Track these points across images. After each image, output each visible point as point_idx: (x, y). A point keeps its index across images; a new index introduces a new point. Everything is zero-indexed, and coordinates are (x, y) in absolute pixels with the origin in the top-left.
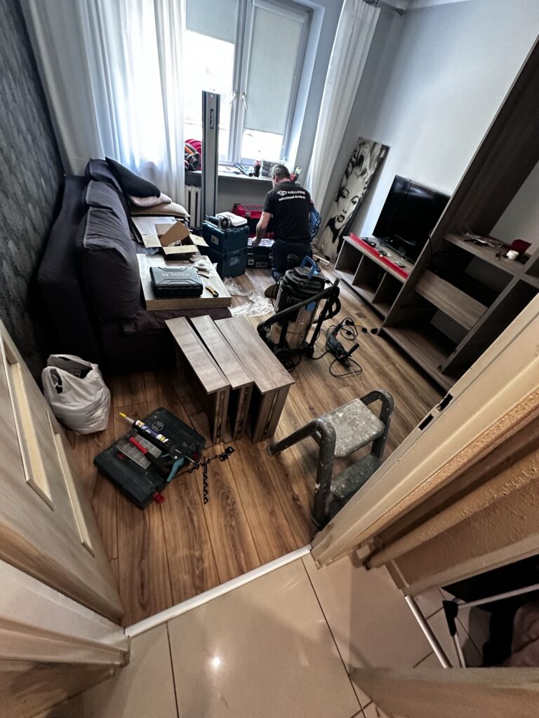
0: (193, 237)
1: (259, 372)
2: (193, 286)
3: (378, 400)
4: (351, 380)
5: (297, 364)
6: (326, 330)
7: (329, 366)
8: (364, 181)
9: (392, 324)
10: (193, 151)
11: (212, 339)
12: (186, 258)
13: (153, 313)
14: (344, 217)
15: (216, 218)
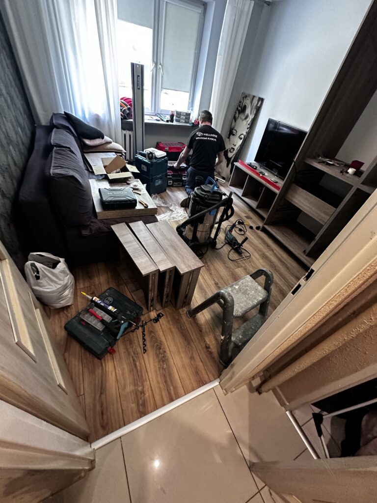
0: (128, 166)
1: (179, 259)
2: (129, 200)
3: (263, 276)
4: (244, 263)
5: (205, 253)
6: (224, 228)
7: (228, 253)
8: (247, 123)
9: (270, 222)
10: (126, 106)
11: (144, 237)
12: (125, 181)
13: (102, 221)
14: (234, 149)
15: (144, 152)
